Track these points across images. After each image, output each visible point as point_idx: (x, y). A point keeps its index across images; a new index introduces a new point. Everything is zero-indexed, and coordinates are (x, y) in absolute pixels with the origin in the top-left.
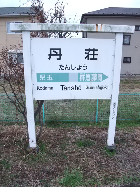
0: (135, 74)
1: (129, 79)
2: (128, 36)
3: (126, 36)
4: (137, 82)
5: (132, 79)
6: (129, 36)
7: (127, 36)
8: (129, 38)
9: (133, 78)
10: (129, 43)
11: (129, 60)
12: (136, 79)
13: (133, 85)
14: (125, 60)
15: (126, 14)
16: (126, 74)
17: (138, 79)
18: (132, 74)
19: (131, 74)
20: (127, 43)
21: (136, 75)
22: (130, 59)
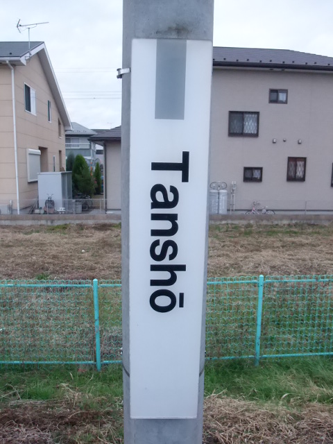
0: (273, 211)
1: (257, 222)
2: (253, 116)
3: (247, 115)
4: (274, 232)
5: (265, 222)
6: (256, 116)
7: (250, 115)
8: (255, 119)
9: (268, 220)
10: (255, 132)
11: (256, 174)
12: (276, 222)
13: (260, 240)
14: (248, 175)
15: (245, 61)
16: (250, 211)
17: (279, 223)
18: (267, 211)
19: (264, 211)
20: (249, 132)
21: (276, 213)
22: (259, 171)
